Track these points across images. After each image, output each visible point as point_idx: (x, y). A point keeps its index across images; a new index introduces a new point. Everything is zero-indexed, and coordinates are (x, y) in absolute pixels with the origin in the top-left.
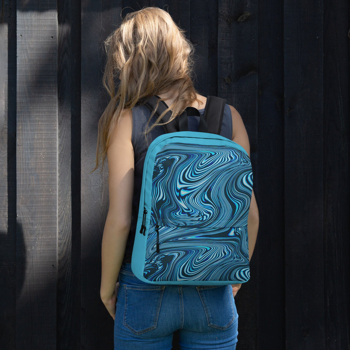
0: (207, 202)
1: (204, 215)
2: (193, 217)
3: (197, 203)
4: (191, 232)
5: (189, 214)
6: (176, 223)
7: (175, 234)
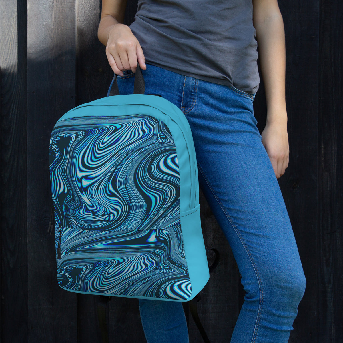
0: (112, 195)
1: (111, 213)
2: (98, 216)
3: (100, 196)
4: (97, 237)
5: (94, 213)
6: (81, 224)
7: (80, 240)
